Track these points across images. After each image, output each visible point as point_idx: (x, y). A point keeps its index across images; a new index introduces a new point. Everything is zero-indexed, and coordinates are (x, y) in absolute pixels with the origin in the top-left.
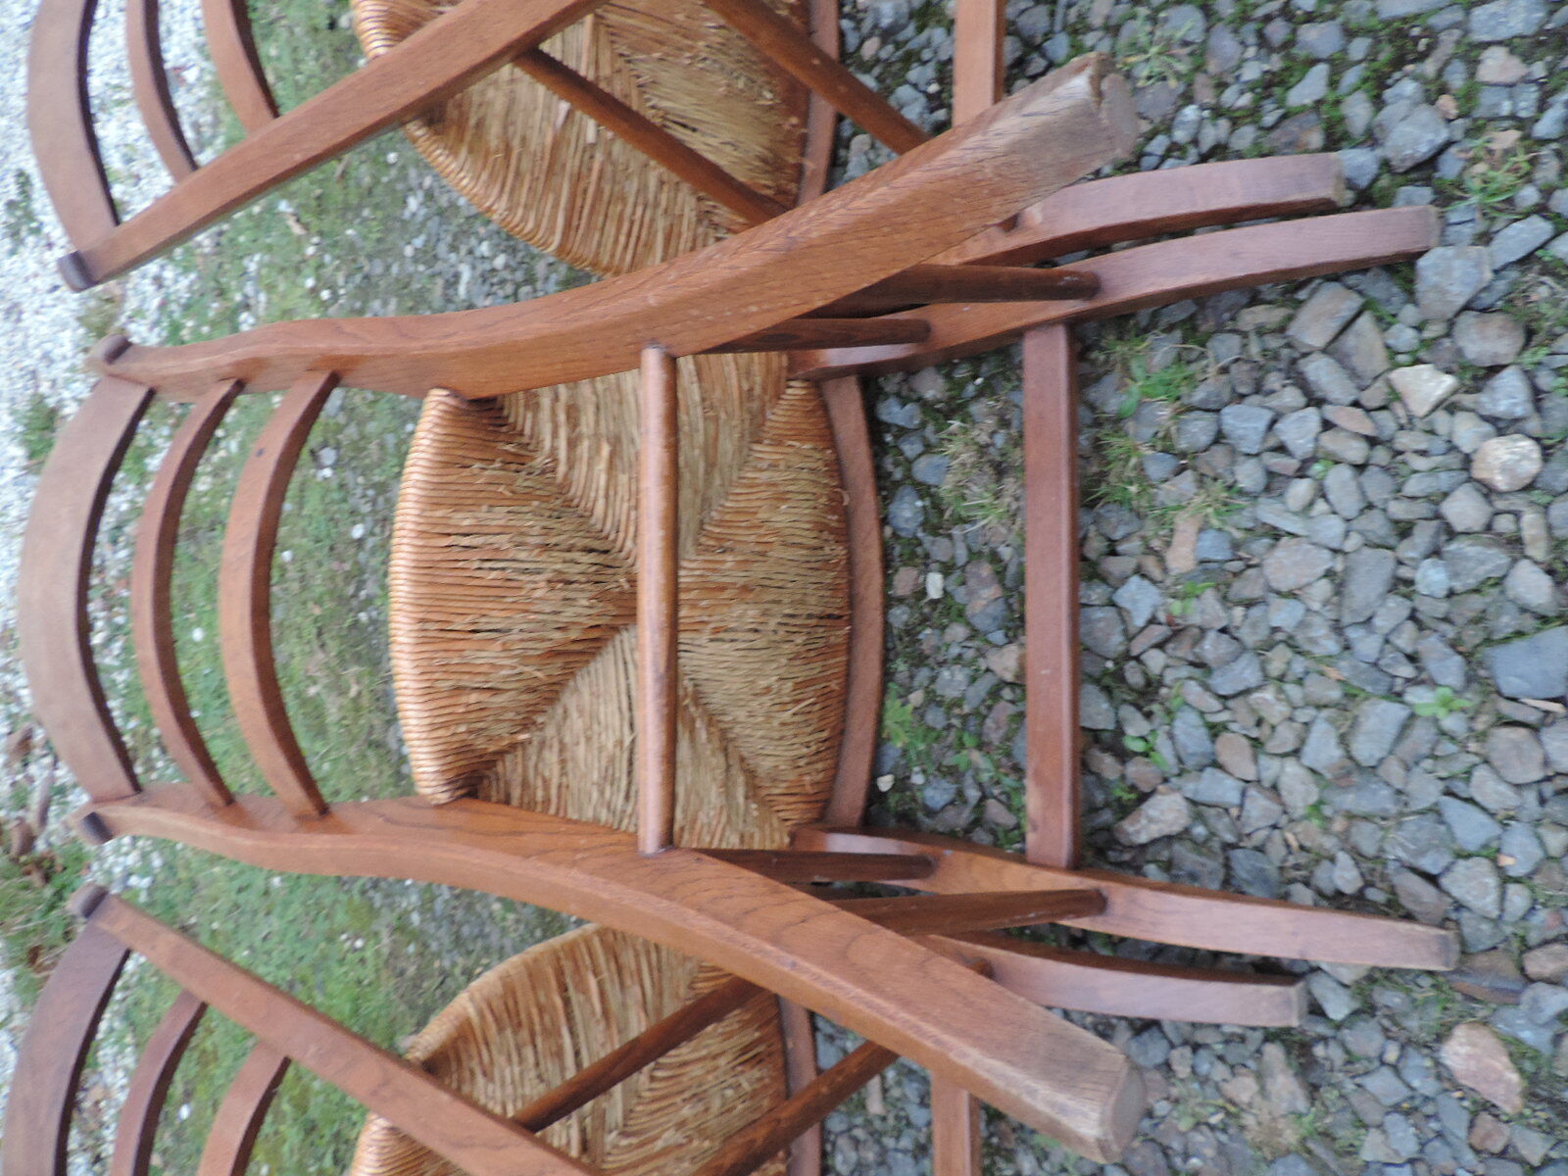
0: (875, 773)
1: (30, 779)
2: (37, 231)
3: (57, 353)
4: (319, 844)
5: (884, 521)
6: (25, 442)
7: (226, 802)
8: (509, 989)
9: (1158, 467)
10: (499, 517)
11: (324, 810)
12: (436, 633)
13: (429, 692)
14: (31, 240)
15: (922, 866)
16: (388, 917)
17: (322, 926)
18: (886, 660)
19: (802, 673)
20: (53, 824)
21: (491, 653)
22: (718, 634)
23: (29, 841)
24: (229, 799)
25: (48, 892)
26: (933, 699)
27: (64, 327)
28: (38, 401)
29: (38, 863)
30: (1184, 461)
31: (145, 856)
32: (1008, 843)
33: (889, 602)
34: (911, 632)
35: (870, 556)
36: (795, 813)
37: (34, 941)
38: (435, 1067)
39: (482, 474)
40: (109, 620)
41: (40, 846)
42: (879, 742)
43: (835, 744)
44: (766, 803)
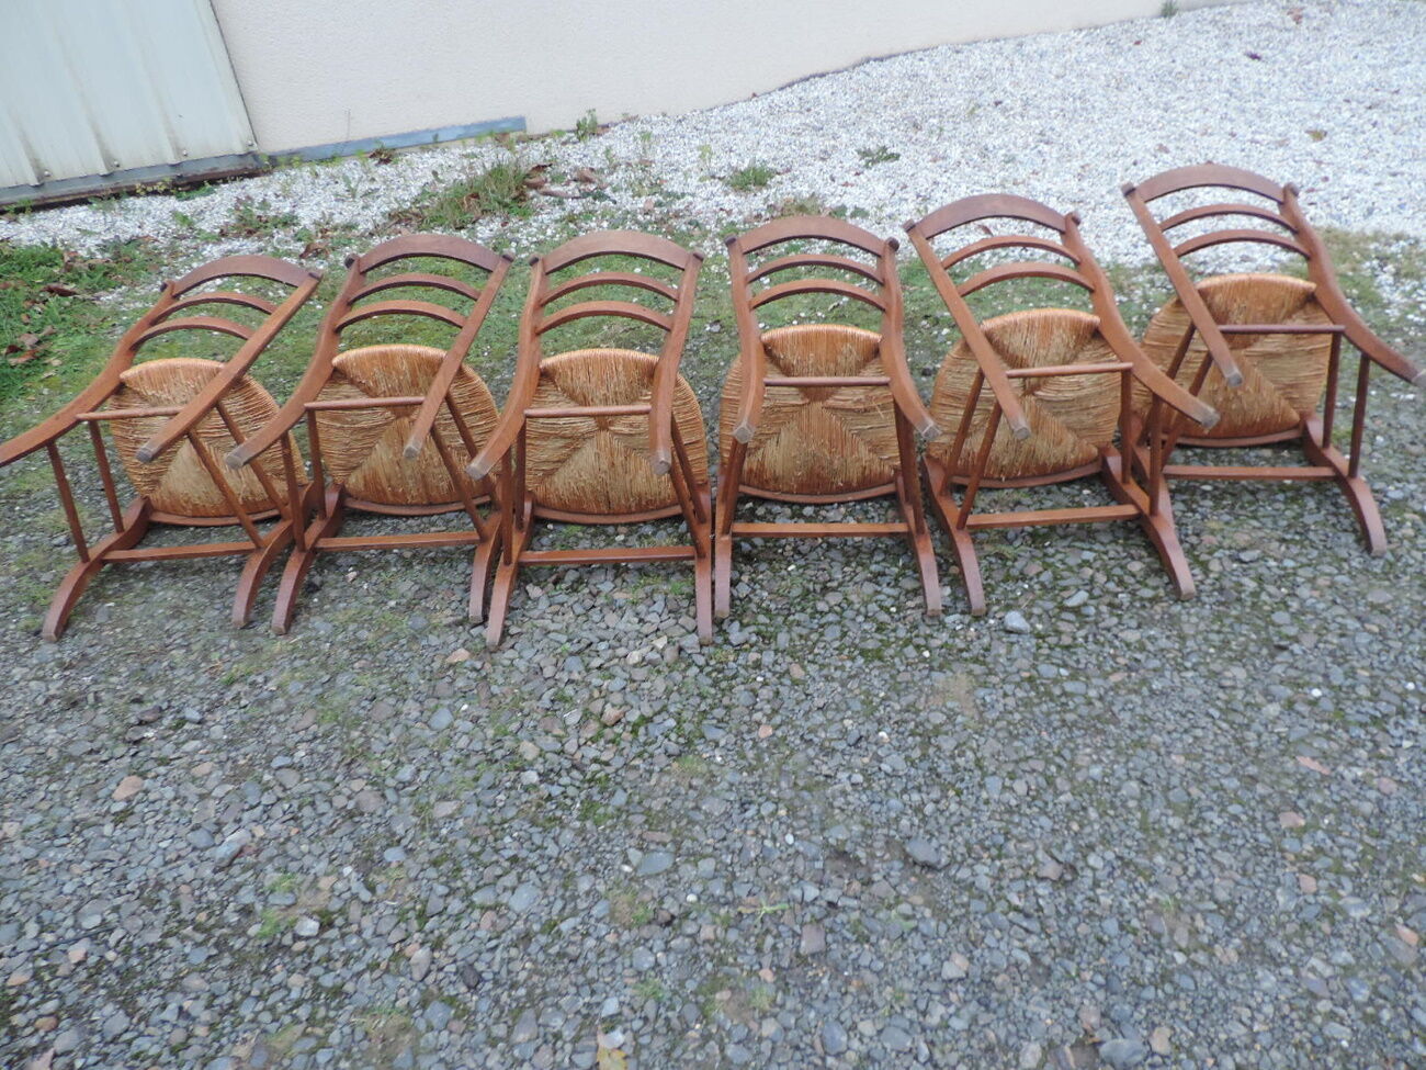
0: (555, 522)
1: (568, 184)
2: (867, 166)
3: (797, 183)
4: (528, 333)
5: (645, 523)
6: (748, 170)
7: (541, 304)
8: (482, 393)
9: (648, 589)
10: (622, 378)
11: (538, 334)
12: (586, 362)
13: (570, 361)
14: (863, 162)
15: (520, 526)
16: (498, 366)
17: (493, 337)
18: (594, 525)
19: (588, 490)
20: (543, 199)
21: (583, 378)
22: (597, 455)
23: (535, 187)
24: (543, 305)
25: (508, 200)
26: (580, 539)
27: (811, 186)
28: (772, 173)
29: (522, 194)
30: (650, 596)
31: (526, 249)
32: (528, 546)
33: (616, 526)
34: (604, 532)
35: (632, 519)
36: (540, 493)
37: (482, 194)
38: (461, 371)
39: (635, 374)
40: (650, 222)
41: (532, 193)
42: (565, 523)
43: (565, 508)
44: (542, 481)
